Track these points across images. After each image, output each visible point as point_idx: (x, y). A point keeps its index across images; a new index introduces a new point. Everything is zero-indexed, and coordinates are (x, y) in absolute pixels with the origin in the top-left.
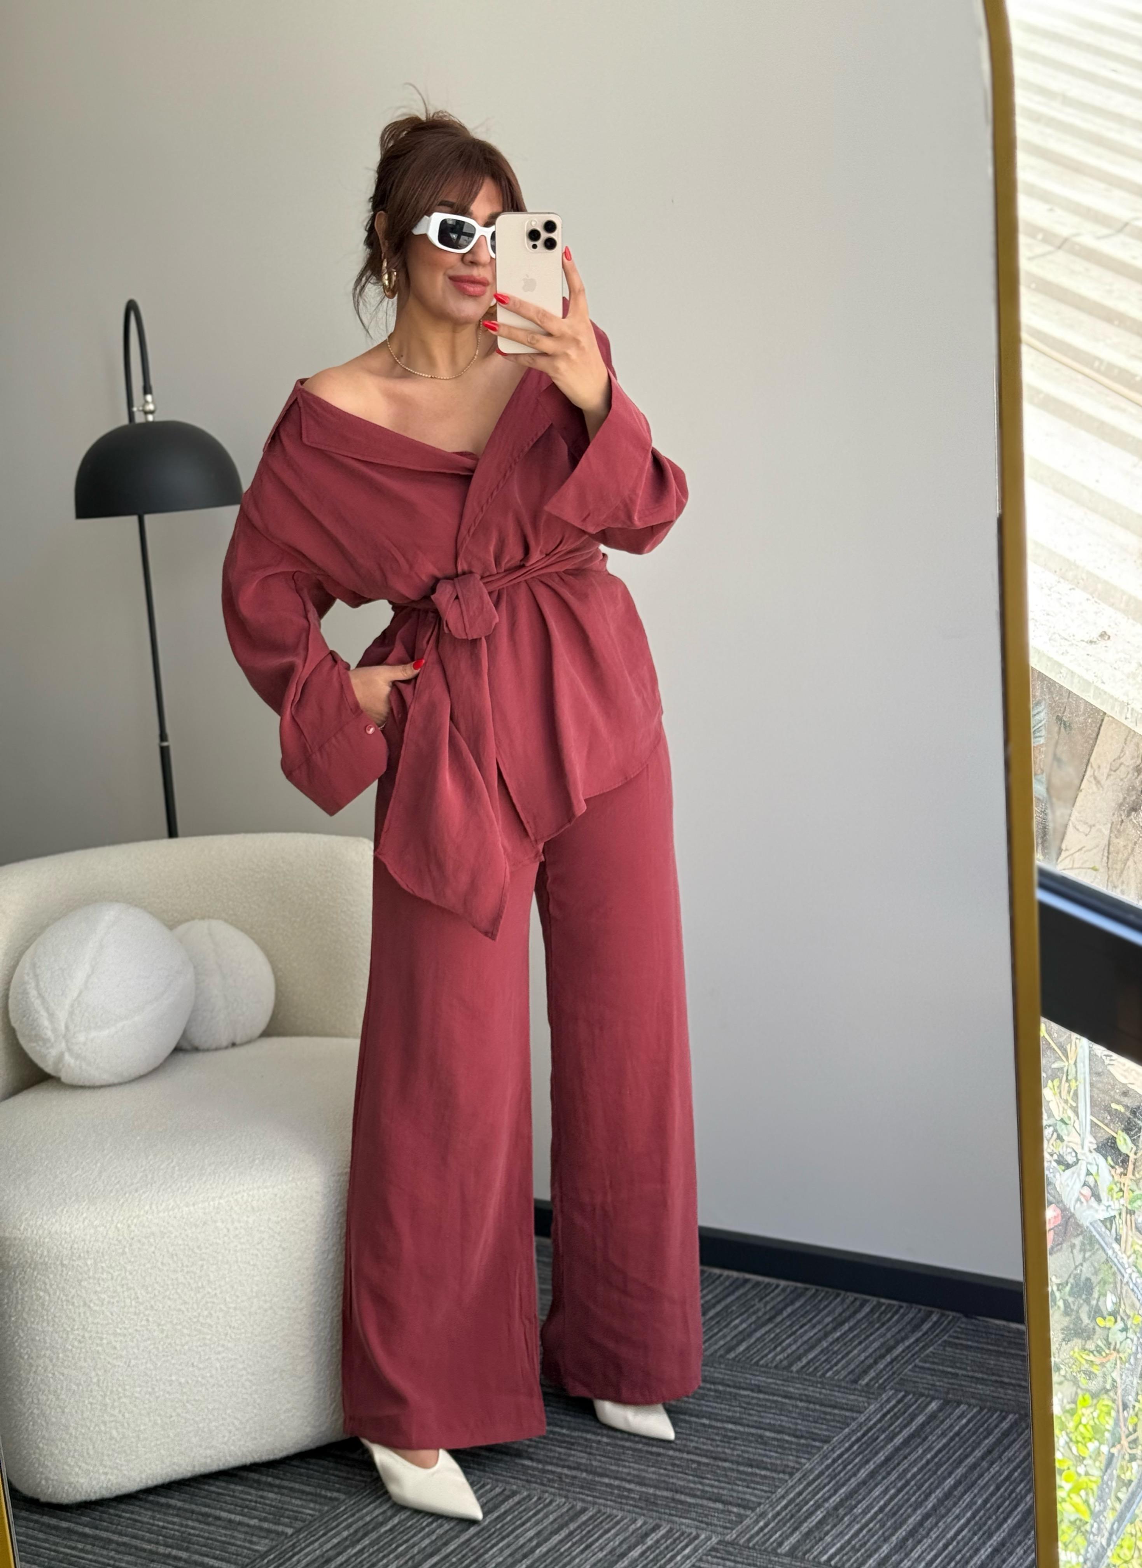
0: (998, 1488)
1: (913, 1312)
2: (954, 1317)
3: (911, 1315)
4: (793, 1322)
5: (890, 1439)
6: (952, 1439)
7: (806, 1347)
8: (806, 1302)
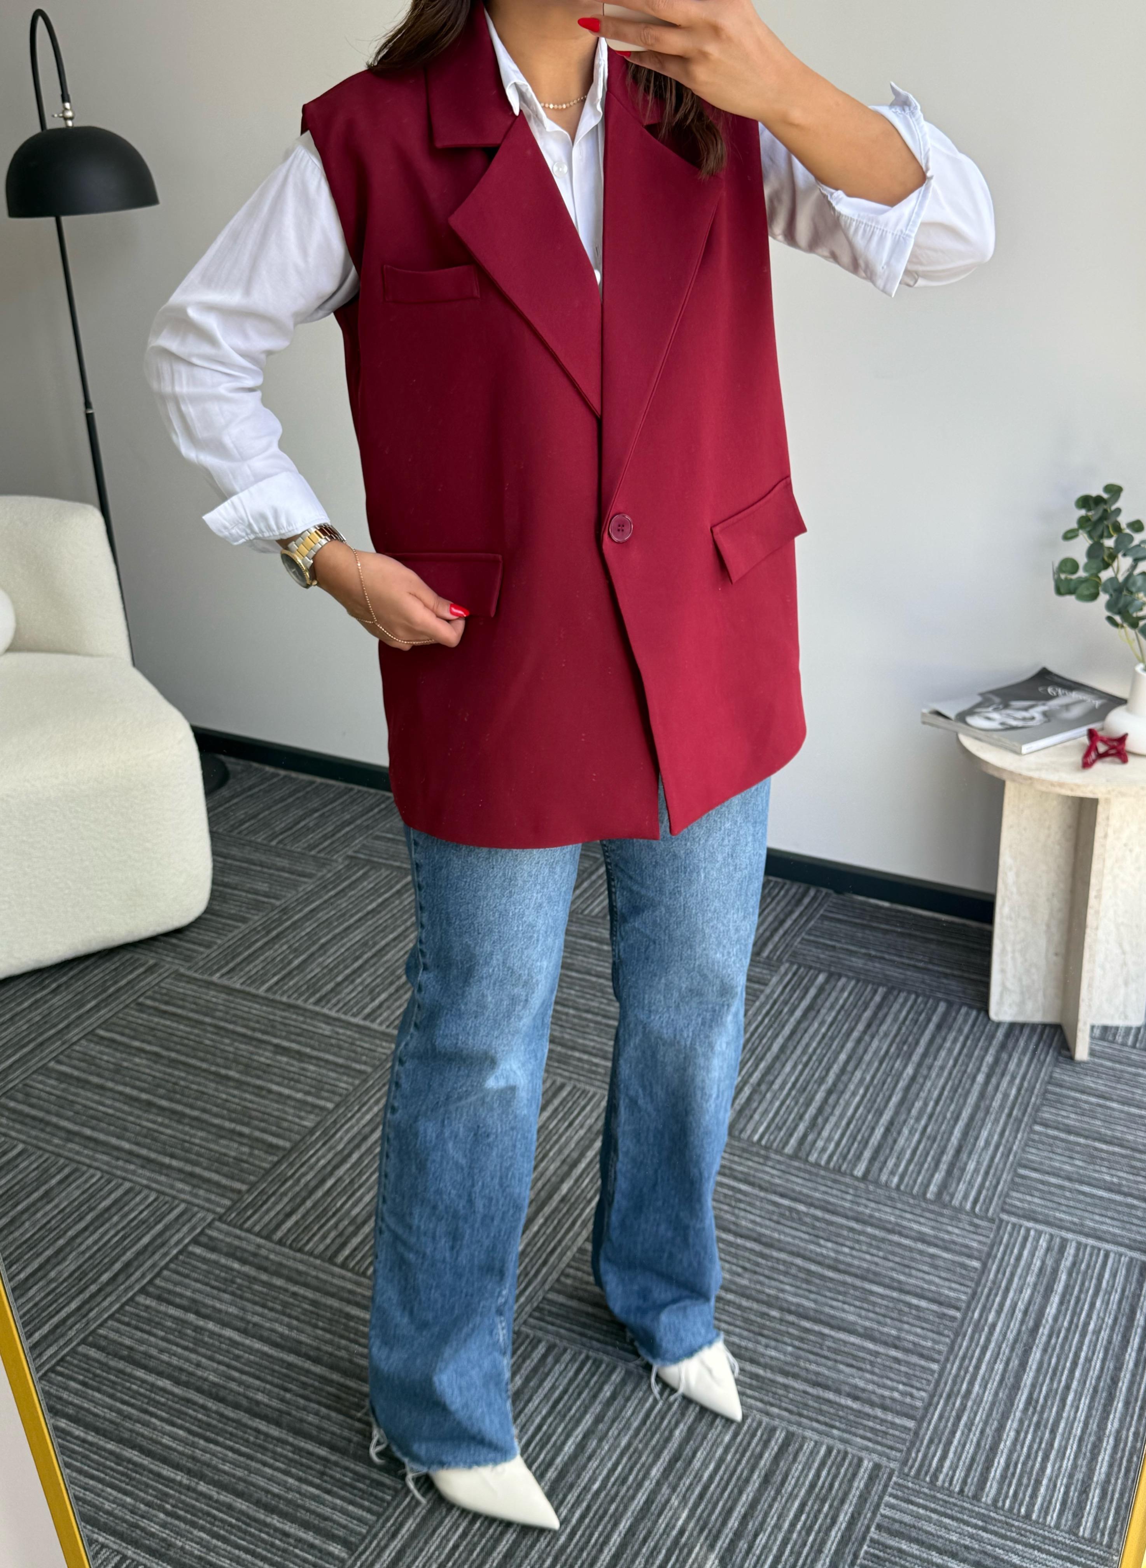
0: (881, 1063)
1: (795, 889)
2: (826, 893)
5: (792, 1012)
6: (839, 1012)
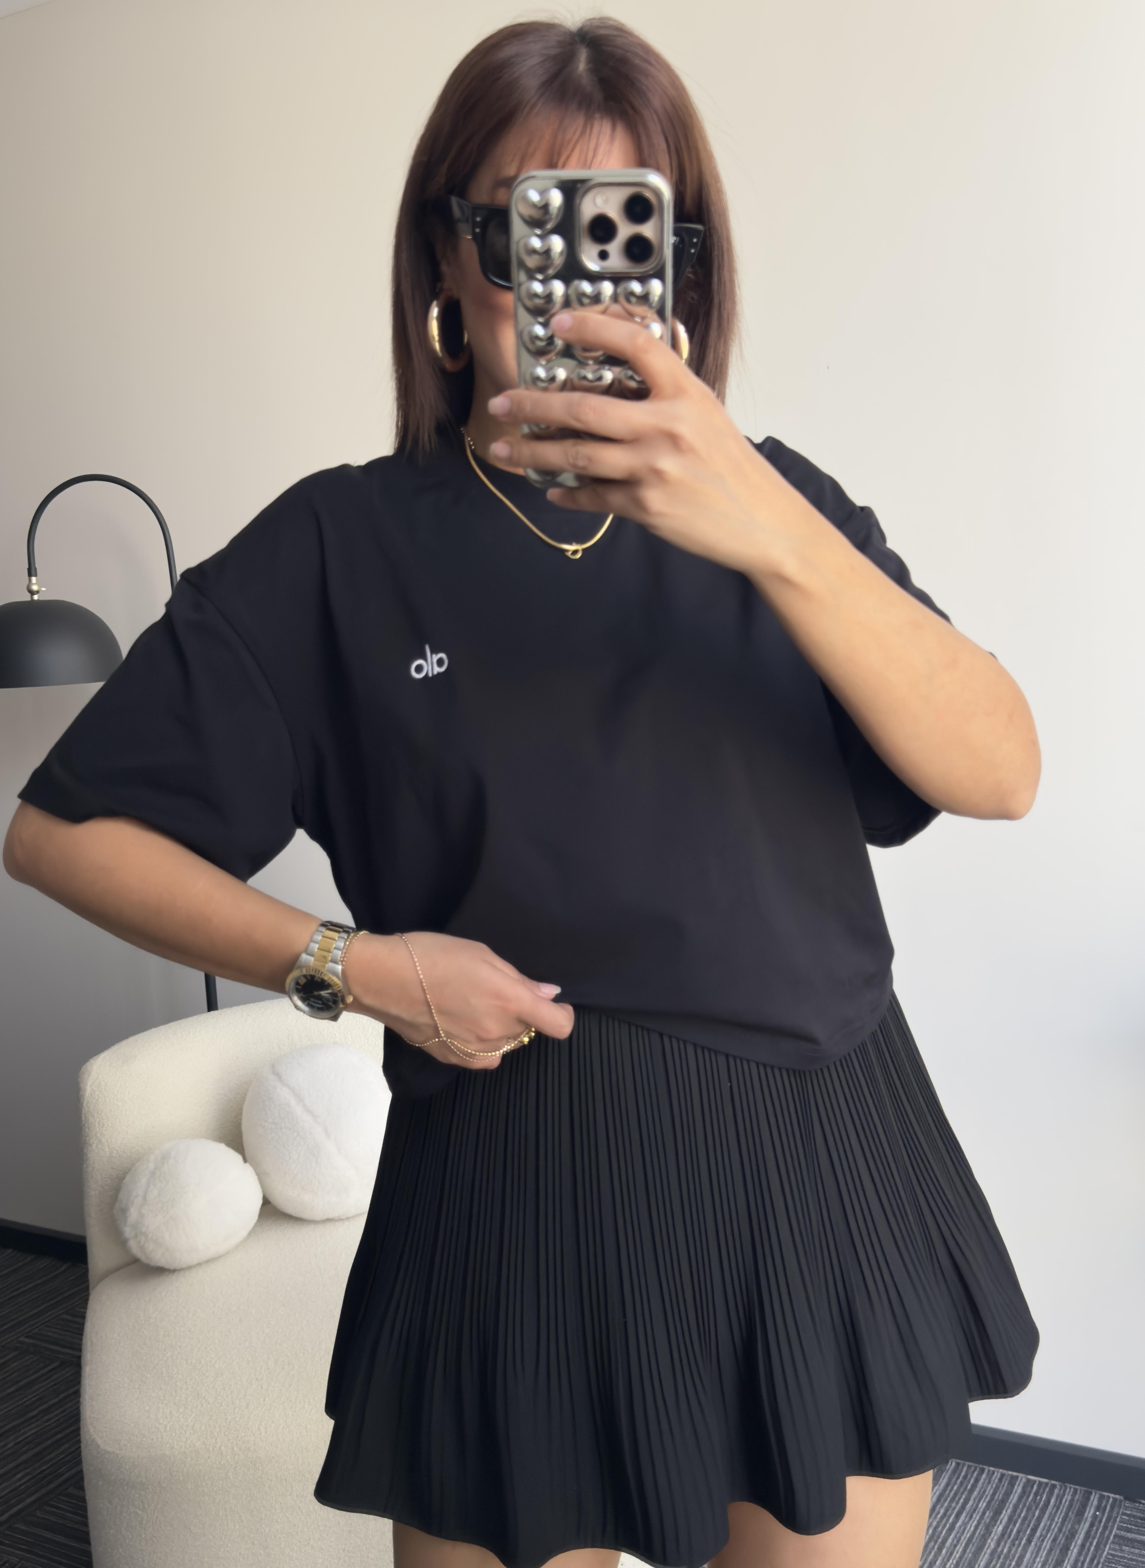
1: (1070, 1493)
2: (1115, 1500)
3: (1068, 1497)
4: (947, 1510)
7: (972, 1548)
8: (950, 1480)
